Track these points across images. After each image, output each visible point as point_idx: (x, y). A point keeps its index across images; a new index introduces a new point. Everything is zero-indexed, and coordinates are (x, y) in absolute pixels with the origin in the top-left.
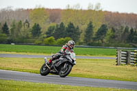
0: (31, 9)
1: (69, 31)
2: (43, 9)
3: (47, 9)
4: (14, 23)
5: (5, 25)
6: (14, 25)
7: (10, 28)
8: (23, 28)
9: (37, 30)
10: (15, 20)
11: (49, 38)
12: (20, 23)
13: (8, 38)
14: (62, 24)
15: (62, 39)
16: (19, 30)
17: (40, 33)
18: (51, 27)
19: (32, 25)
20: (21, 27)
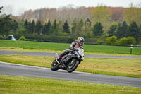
0: (92, 8)
1: (132, 31)
2: (105, 7)
3: (109, 7)
4: (75, 21)
5: (66, 24)
6: (75, 24)
8: (84, 27)
9: (98, 29)
10: (75, 19)
11: (111, 38)
12: (82, 21)
13: (69, 37)
14: (125, 23)
15: (125, 38)
16: (80, 29)
17: (102, 32)
18: (113, 26)
19: (93, 24)
20: (82, 25)
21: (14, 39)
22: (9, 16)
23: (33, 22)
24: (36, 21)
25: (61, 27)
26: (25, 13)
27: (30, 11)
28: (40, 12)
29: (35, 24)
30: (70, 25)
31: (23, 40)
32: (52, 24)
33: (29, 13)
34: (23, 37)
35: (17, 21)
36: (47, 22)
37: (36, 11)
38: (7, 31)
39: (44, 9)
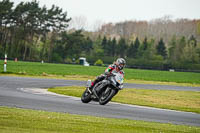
4: (173, 40)
5: (161, 43)
6: (174, 43)
7: (167, 46)
8: (186, 48)
10: (174, 36)
12: (183, 40)
13: (165, 62)
16: (181, 51)
21: (87, 64)
22: (80, 31)
23: (114, 40)
24: (118, 38)
25: (153, 47)
26: (103, 27)
27: (110, 24)
28: (125, 25)
29: (117, 43)
30: (166, 45)
31: (100, 65)
32: (141, 42)
33: (108, 27)
34: (99, 61)
35: (91, 38)
36: (134, 40)
37: (118, 25)
38: (77, 52)
39: (130, 22)
